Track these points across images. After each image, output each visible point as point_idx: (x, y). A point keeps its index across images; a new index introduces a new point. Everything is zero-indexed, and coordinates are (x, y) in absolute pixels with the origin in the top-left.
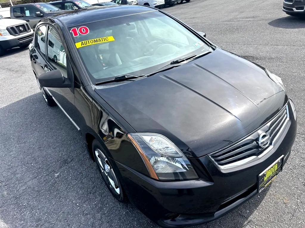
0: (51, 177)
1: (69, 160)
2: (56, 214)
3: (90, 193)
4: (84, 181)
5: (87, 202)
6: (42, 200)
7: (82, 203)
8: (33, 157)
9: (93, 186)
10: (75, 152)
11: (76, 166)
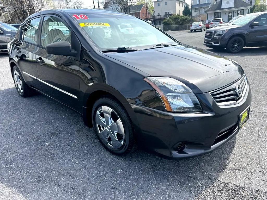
0: (42, 145)
1: (57, 133)
2: (57, 171)
3: (87, 154)
4: (77, 146)
5: (86, 160)
6: (38, 162)
7: (82, 161)
8: (17, 133)
9: (88, 149)
10: (61, 127)
11: (66, 137)
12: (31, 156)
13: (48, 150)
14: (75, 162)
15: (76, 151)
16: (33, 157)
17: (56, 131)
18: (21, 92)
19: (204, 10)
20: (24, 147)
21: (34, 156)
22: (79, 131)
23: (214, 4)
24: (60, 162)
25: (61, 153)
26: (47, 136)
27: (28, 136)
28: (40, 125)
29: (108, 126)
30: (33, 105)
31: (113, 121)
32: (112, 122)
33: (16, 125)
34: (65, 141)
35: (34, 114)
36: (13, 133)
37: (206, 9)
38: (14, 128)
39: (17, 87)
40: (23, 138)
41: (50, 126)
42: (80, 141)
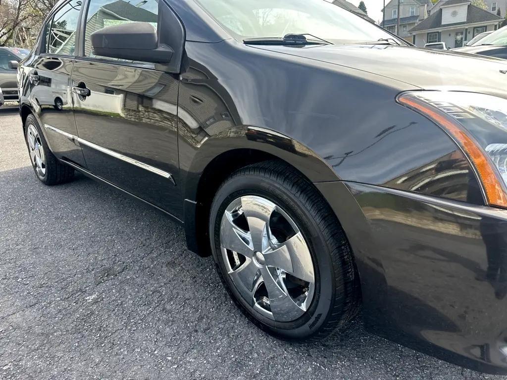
0: (76, 303)
1: (117, 268)
3: (196, 331)
4: (168, 307)
5: (195, 351)
6: (60, 354)
7: (183, 356)
8: (19, 267)
9: (197, 315)
10: (129, 252)
11: (138, 280)
12: (43, 334)
13: (90, 318)
14: (164, 358)
15: (166, 323)
16: (47, 335)
17: (114, 263)
18: (41, 173)
19: (404, 29)
20: (30, 306)
21: (52, 334)
22: (172, 264)
23: (425, 18)
24: (122, 357)
25: (126, 327)
26: (91, 276)
27: (44, 277)
28: (76, 248)
29: (258, 254)
30: (65, 203)
31: (274, 240)
32: (270, 244)
33: (19, 247)
34: (138, 292)
35: (65, 223)
36: (9, 268)
37: (409, 28)
38: (13, 255)
39: (34, 163)
40: (30, 281)
41: (101, 252)
42: (175, 291)
